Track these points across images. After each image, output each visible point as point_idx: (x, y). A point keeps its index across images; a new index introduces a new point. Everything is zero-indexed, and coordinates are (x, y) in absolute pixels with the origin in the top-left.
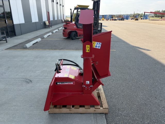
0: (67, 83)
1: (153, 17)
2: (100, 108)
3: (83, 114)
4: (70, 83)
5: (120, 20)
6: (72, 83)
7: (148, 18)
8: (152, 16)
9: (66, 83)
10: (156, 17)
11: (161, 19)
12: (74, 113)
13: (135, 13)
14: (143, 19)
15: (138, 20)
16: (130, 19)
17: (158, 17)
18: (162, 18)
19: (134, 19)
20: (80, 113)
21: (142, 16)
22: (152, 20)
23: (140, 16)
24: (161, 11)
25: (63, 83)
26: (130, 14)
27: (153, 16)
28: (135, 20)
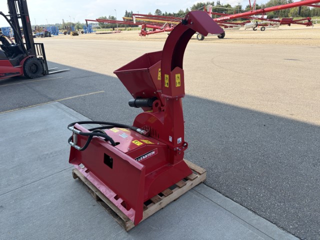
0: (146, 156)
1: (99, 28)
2: (197, 177)
3: (179, 200)
4: (150, 154)
5: (42, 37)
6: (154, 153)
7: (94, 30)
8: (96, 26)
9: (144, 157)
10: (103, 27)
11: (114, 32)
12: (165, 207)
13: (66, 22)
14: (86, 33)
15: (78, 35)
16: (61, 33)
17: (107, 27)
18: (114, 30)
19: (69, 34)
20: (174, 201)
21: (80, 27)
22: (101, 34)
23: (75, 27)
24: (108, 18)
25: (140, 158)
26: (55, 24)
27: (98, 26)
28: (73, 35)
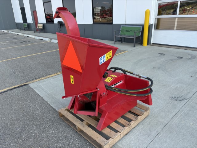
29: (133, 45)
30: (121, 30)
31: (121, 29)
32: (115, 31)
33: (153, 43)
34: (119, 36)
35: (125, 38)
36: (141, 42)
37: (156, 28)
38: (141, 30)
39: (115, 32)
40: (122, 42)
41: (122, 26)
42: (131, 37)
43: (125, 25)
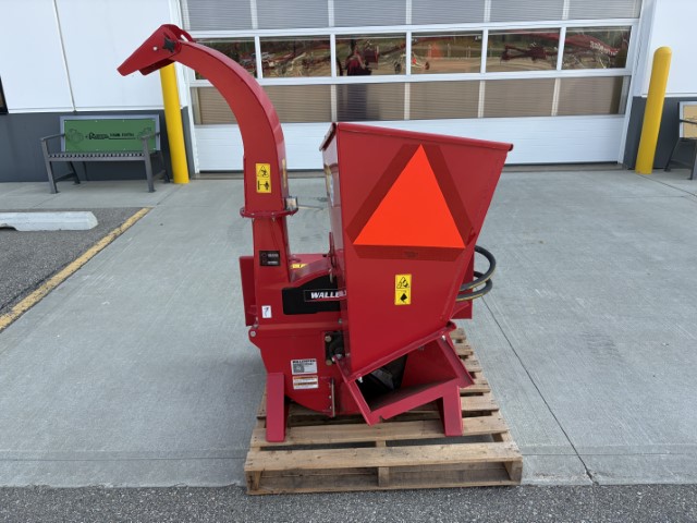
29: (145, 184)
30: (63, 136)
31: (63, 131)
32: (46, 140)
33: (202, 172)
34: (64, 159)
35: (84, 162)
36: (166, 173)
37: (199, 120)
38: (158, 130)
39: (44, 144)
40: (78, 182)
41: (62, 119)
42: (130, 159)
43: (75, 113)
